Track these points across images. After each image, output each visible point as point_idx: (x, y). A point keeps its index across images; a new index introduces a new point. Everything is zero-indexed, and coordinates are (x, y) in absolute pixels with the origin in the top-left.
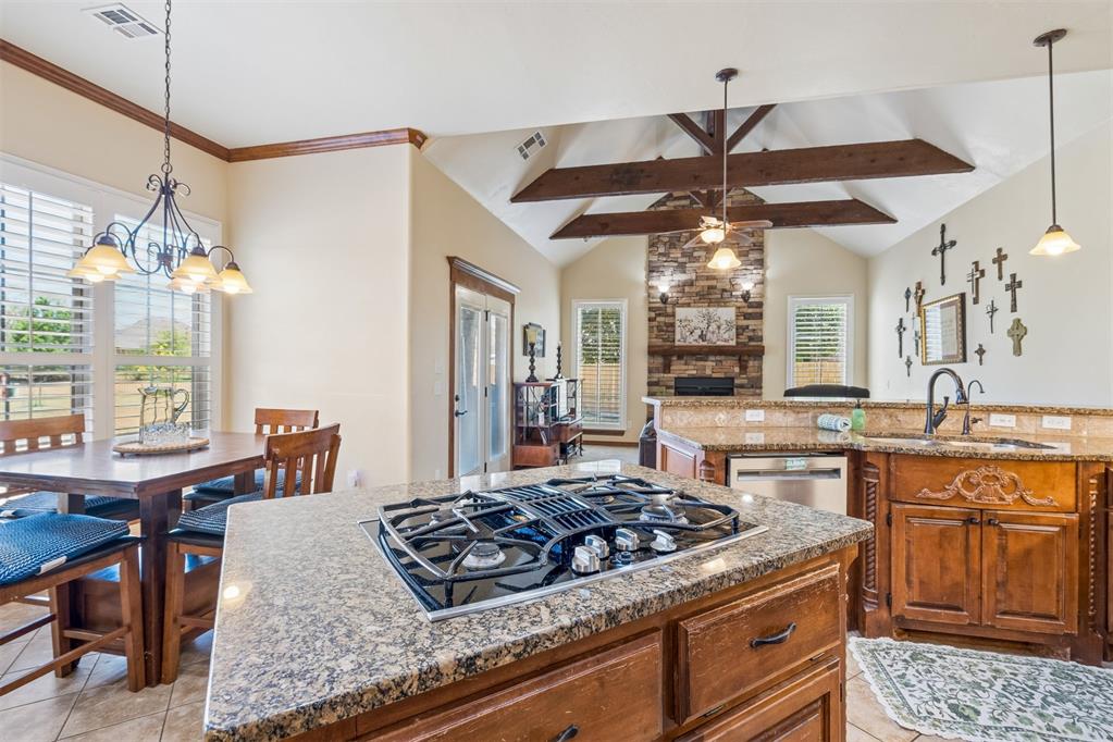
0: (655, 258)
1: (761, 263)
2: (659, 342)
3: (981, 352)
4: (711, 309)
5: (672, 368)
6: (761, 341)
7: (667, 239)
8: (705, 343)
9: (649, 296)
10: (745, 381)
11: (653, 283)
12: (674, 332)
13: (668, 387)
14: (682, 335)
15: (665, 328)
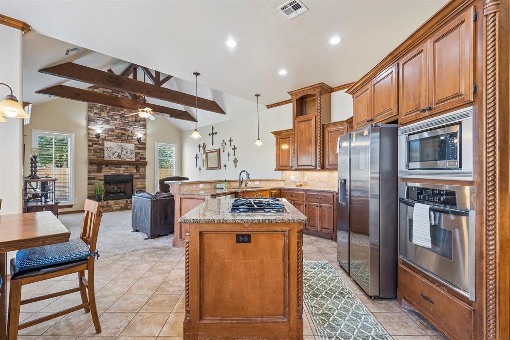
0: (92, 115)
1: (145, 126)
2: (95, 158)
3: (225, 166)
4: (123, 144)
5: (102, 171)
6: (145, 159)
7: (99, 107)
8: (120, 159)
9: (88, 133)
10: (138, 176)
11: (91, 127)
12: (104, 153)
13: (100, 180)
14: (108, 154)
15: (98, 151)
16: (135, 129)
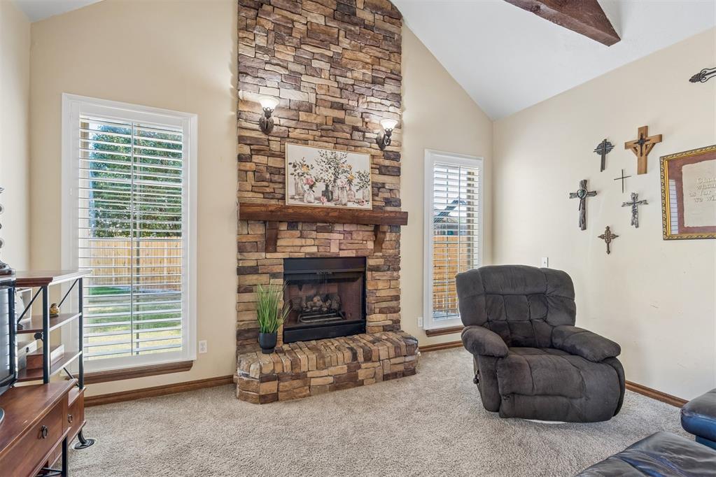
0: (249, 52)
1: (397, 98)
2: (258, 199)
4: (339, 153)
5: (279, 243)
6: (399, 205)
7: (270, 26)
8: (331, 205)
9: (239, 115)
10: (380, 262)
11: (246, 94)
12: (284, 183)
13: (274, 276)
14: (296, 188)
15: (268, 176)
16: (372, 106)
